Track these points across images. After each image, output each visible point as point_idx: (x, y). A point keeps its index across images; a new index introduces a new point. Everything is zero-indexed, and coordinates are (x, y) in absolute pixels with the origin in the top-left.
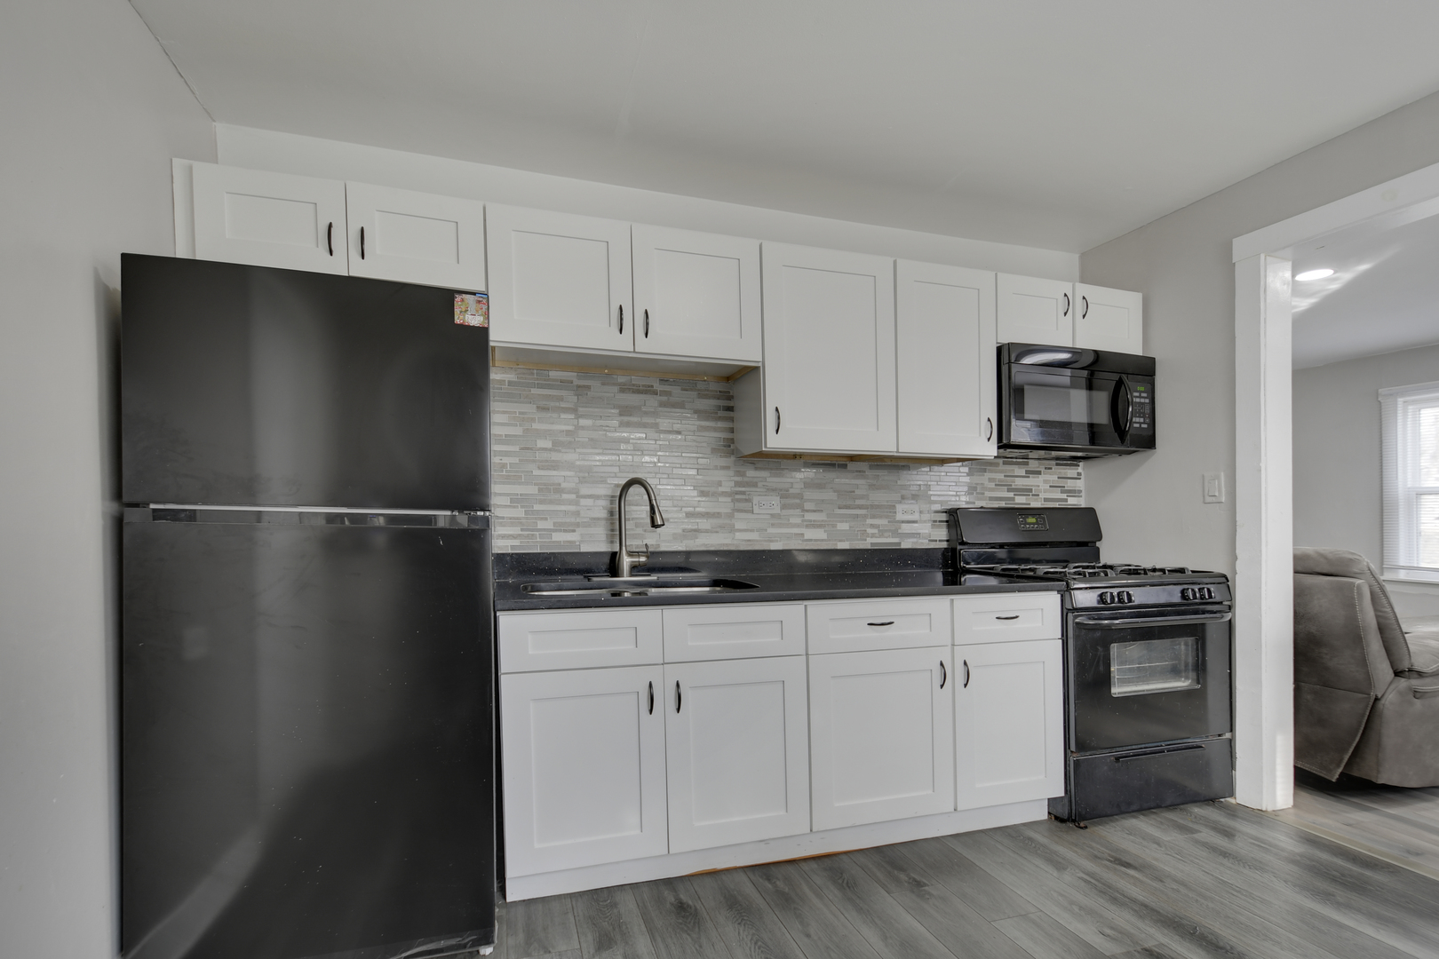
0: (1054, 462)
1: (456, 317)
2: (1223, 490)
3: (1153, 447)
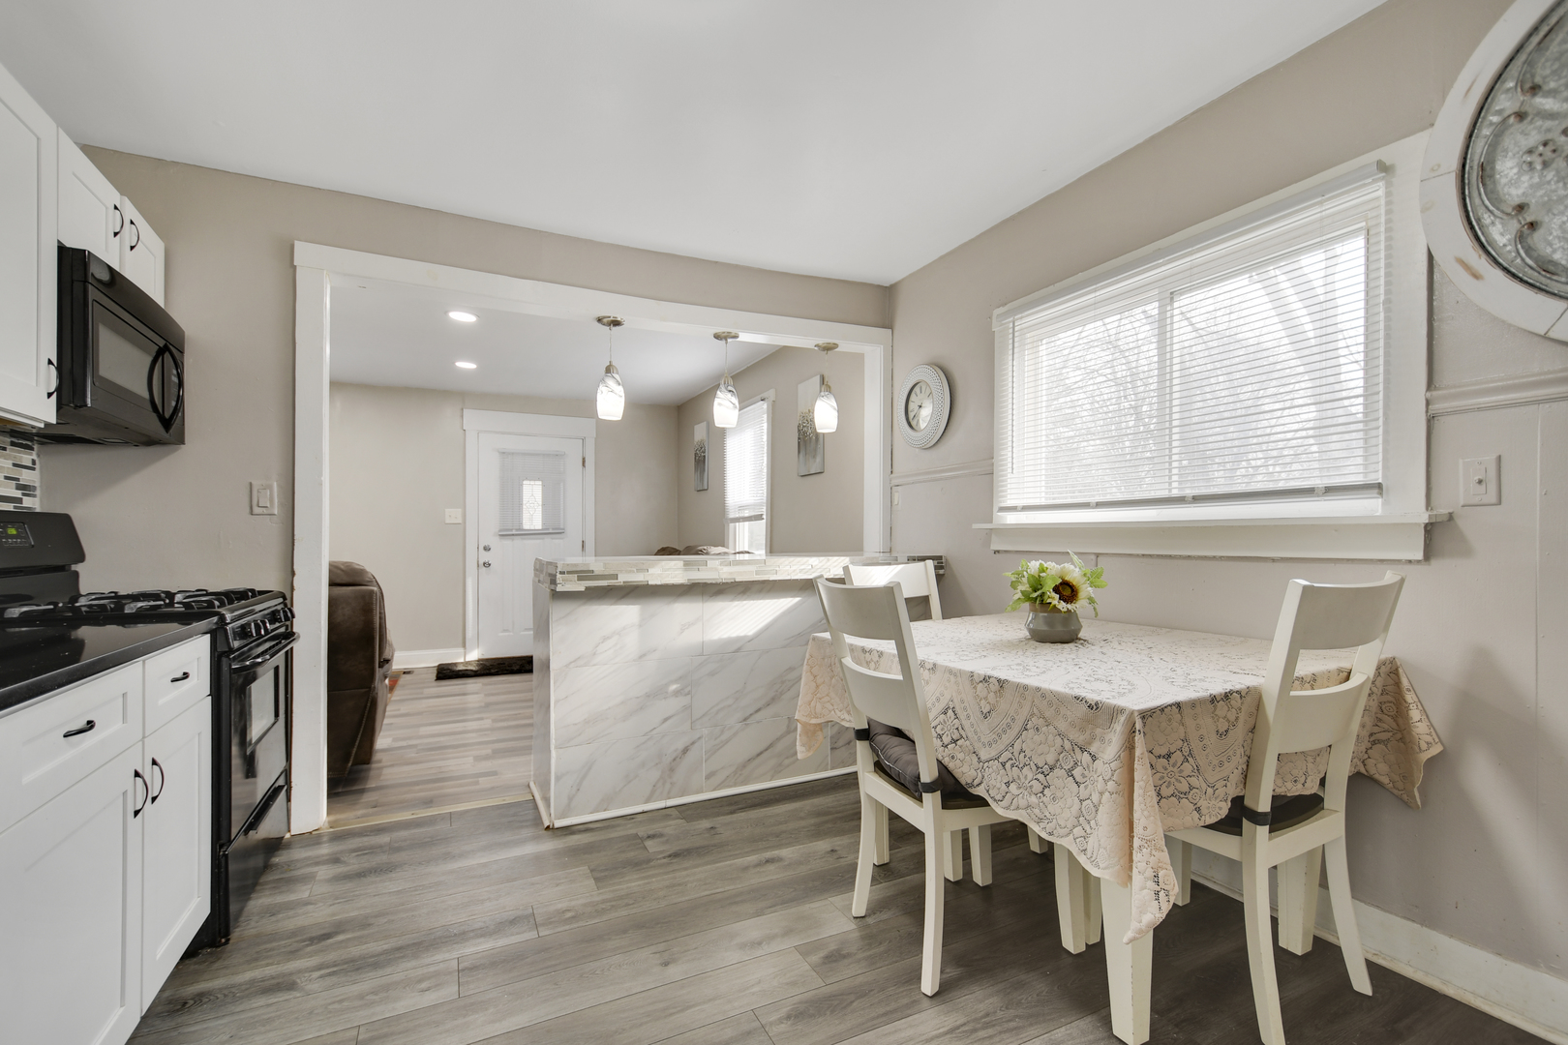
2: (276, 501)
3: (183, 442)
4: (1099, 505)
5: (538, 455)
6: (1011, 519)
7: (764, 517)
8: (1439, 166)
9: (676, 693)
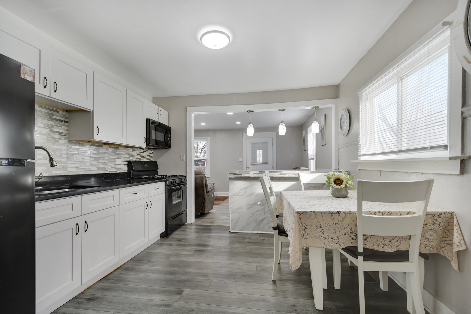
0: (148, 149)
1: (21, 75)
2: (185, 158)
3: (171, 148)
4: (379, 154)
5: (261, 143)
6: (363, 159)
7: (315, 158)
8: (459, 21)
9: (260, 205)
